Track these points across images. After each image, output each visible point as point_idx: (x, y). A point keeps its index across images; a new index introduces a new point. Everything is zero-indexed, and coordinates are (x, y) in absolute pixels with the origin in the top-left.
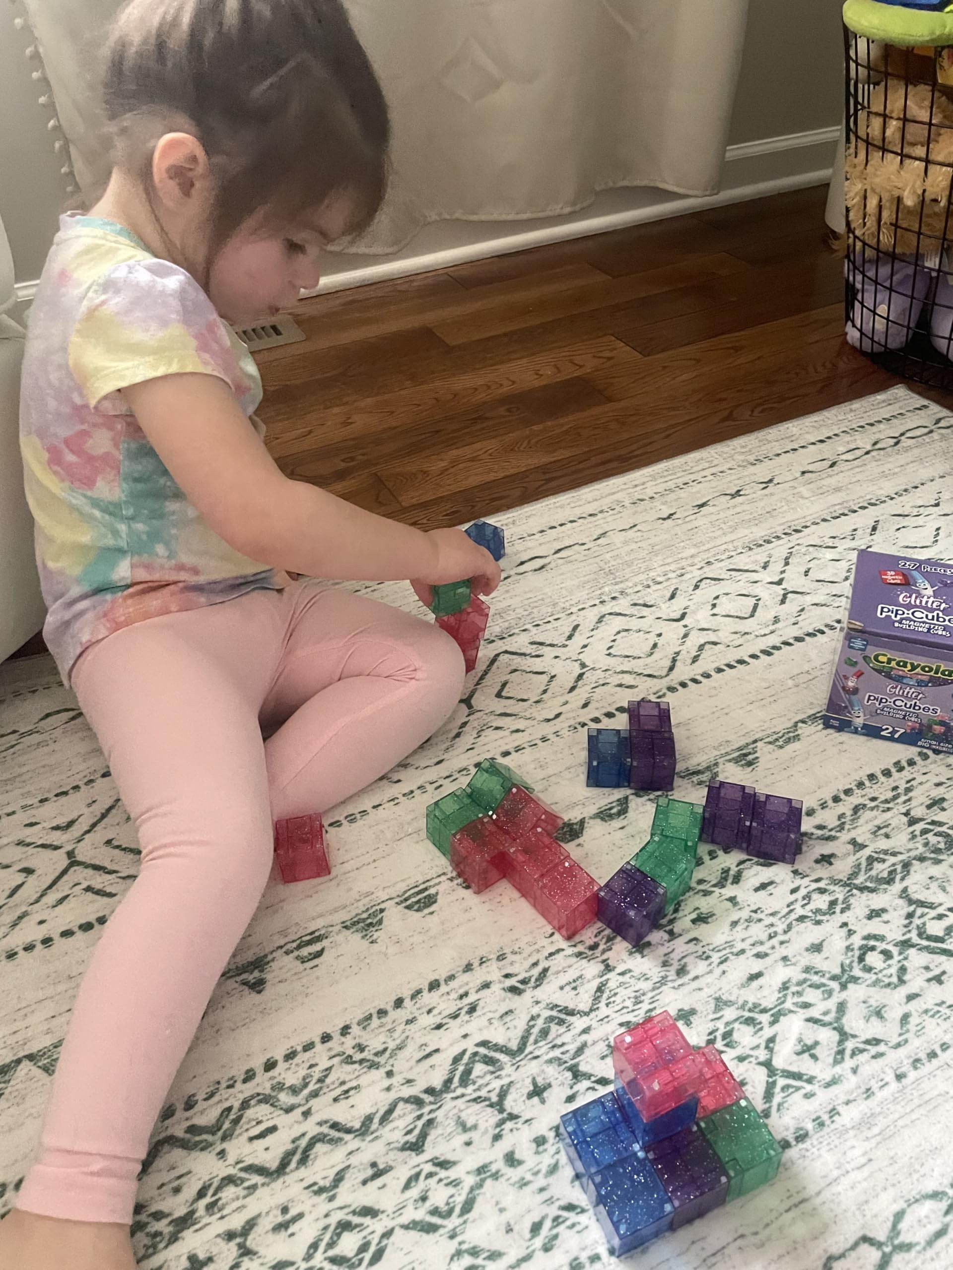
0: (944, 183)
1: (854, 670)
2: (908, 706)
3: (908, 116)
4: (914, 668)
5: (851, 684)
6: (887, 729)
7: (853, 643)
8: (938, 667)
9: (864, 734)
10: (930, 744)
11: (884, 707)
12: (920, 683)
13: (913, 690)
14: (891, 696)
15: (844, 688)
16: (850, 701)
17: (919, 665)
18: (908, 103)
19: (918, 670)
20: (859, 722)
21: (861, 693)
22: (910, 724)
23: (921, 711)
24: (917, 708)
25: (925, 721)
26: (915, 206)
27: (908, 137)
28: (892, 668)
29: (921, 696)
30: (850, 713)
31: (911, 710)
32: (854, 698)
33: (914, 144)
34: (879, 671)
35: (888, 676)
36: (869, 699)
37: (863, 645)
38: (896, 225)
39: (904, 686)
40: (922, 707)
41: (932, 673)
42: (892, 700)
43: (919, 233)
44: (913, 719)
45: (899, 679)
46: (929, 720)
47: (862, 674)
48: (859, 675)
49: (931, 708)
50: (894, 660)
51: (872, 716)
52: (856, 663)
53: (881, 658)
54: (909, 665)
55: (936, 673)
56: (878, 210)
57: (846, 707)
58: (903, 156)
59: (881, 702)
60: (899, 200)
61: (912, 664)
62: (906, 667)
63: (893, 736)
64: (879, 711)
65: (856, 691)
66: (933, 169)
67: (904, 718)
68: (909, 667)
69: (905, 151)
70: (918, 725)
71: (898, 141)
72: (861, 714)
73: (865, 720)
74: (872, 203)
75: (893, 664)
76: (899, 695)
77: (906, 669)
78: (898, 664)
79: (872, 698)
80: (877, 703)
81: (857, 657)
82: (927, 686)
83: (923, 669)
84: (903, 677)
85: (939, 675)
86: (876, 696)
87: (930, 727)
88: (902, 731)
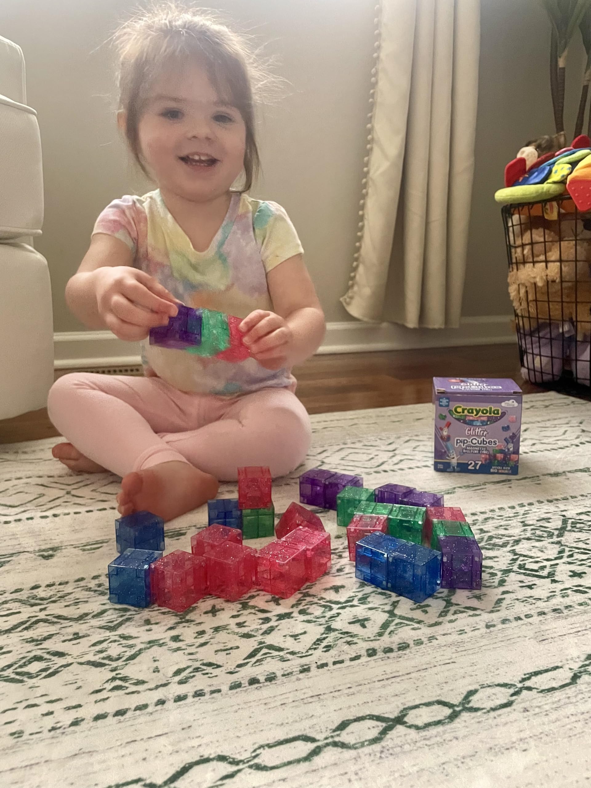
0: (556, 270)
1: (445, 422)
2: (480, 442)
3: (534, 241)
4: (478, 412)
5: (445, 433)
6: (471, 463)
7: (441, 402)
8: (491, 409)
9: (458, 472)
10: (498, 470)
11: (467, 446)
12: (484, 423)
13: (480, 429)
14: (469, 436)
15: (442, 437)
16: (446, 446)
17: (480, 410)
18: (533, 236)
19: (480, 413)
20: (454, 462)
21: (452, 439)
22: (483, 456)
23: (488, 444)
24: (485, 443)
25: (491, 452)
26: (544, 286)
27: (535, 252)
28: (466, 415)
29: (485, 433)
30: (449, 457)
31: (482, 445)
32: (449, 444)
33: (538, 256)
34: (458, 420)
35: (465, 422)
36: (457, 443)
37: (447, 402)
38: (536, 301)
39: (475, 428)
40: (488, 441)
41: (488, 414)
42: (470, 440)
43: (549, 301)
44: (484, 452)
45: (470, 423)
46: (493, 450)
47: (450, 424)
48: (448, 425)
49: (493, 441)
50: (466, 409)
51: (461, 455)
52: (445, 416)
53: (459, 410)
54: (474, 412)
55: (490, 413)
56: (526, 294)
57: (445, 452)
58: (534, 263)
59: (464, 443)
60: (535, 284)
61: (476, 410)
62: (472, 413)
63: (475, 468)
64: (464, 451)
65: (448, 438)
66: (550, 265)
67: (479, 453)
68: (475, 413)
69: (535, 259)
70: (488, 456)
71: (530, 256)
72: (455, 456)
73: (458, 460)
74: (522, 291)
75: (466, 411)
76: (473, 435)
77: (473, 415)
78: (469, 412)
79: (459, 441)
80: (462, 444)
81: (445, 412)
82: (487, 424)
83: (483, 413)
84: (473, 421)
85: (492, 414)
86: (461, 439)
87: (495, 456)
88: (480, 463)
